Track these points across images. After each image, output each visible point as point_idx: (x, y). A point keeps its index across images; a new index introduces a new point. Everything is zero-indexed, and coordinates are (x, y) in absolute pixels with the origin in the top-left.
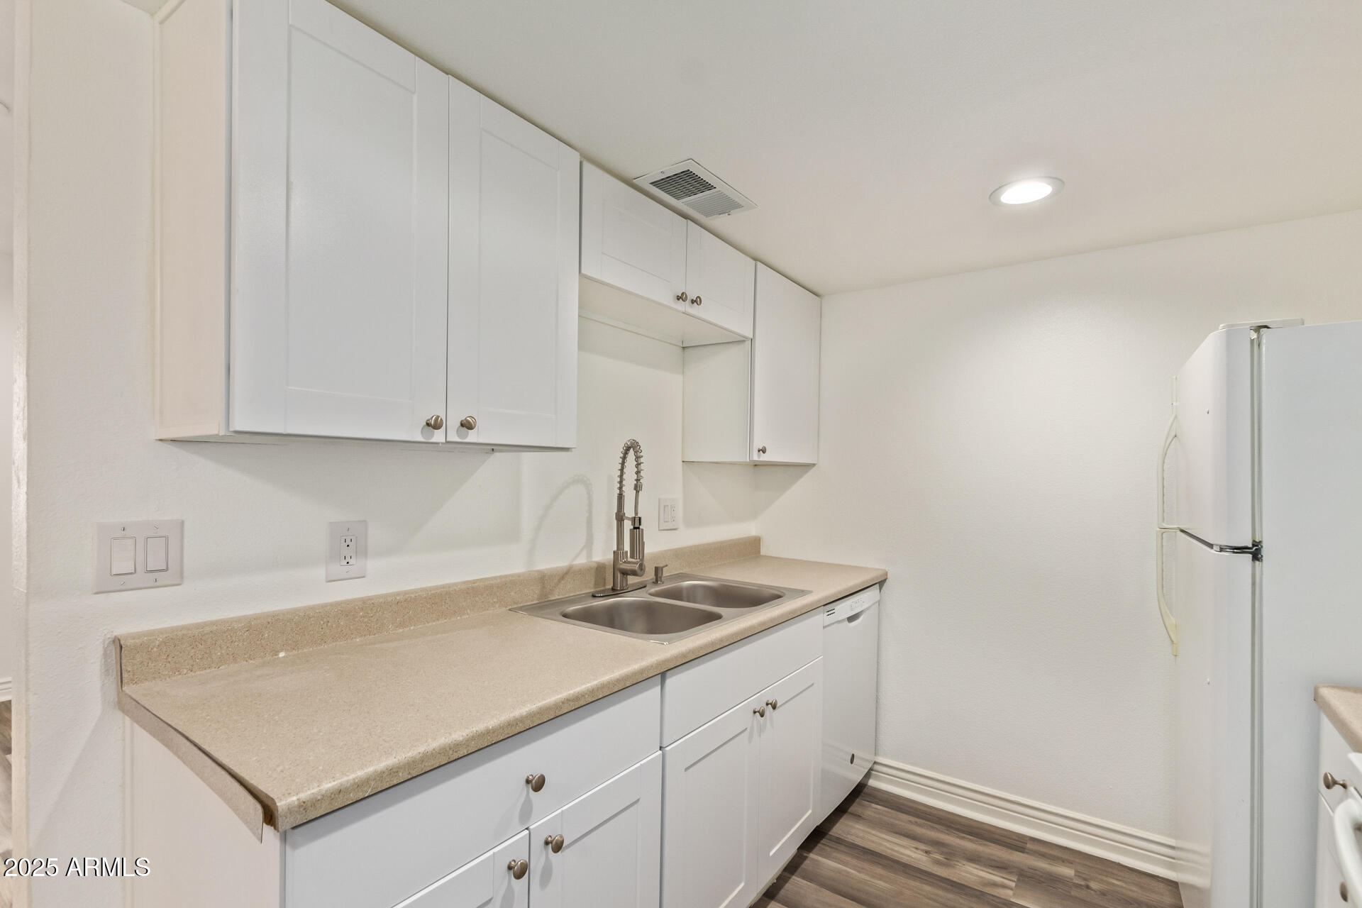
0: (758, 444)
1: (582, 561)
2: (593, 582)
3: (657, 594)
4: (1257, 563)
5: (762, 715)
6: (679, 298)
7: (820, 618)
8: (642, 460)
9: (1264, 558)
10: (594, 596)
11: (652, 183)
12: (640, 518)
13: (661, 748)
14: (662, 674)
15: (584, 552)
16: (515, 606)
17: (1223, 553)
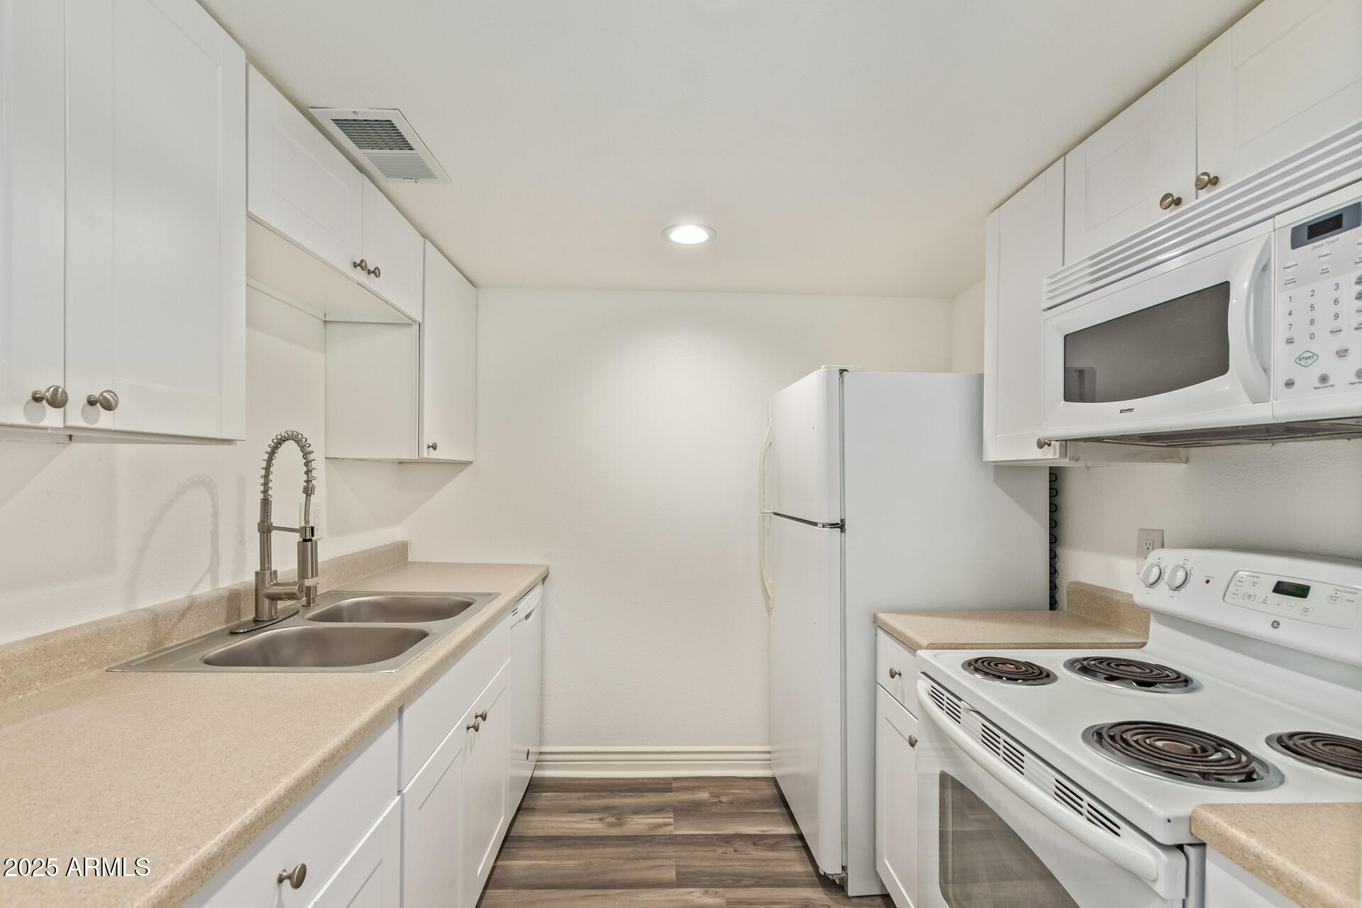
0: (428, 440)
1: (204, 590)
2: (224, 615)
3: (315, 619)
4: (842, 534)
5: (477, 730)
6: (355, 265)
7: (510, 619)
8: (312, 456)
9: (846, 531)
10: (233, 633)
11: (334, 120)
12: (312, 528)
13: (399, 792)
14: (398, 709)
15: (208, 577)
16: (115, 665)
17: (824, 529)
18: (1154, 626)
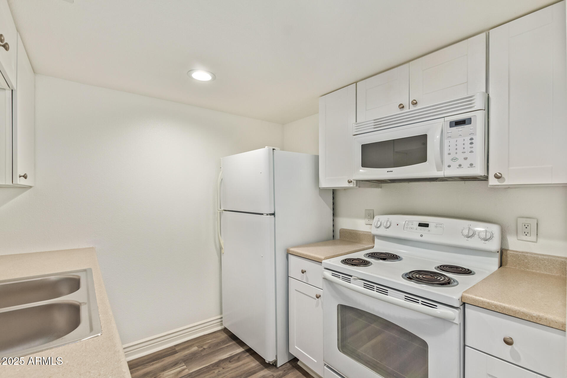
0: (20, 172)
4: (274, 217)
17: (267, 216)
18: (376, 240)
